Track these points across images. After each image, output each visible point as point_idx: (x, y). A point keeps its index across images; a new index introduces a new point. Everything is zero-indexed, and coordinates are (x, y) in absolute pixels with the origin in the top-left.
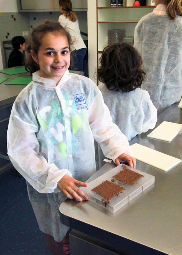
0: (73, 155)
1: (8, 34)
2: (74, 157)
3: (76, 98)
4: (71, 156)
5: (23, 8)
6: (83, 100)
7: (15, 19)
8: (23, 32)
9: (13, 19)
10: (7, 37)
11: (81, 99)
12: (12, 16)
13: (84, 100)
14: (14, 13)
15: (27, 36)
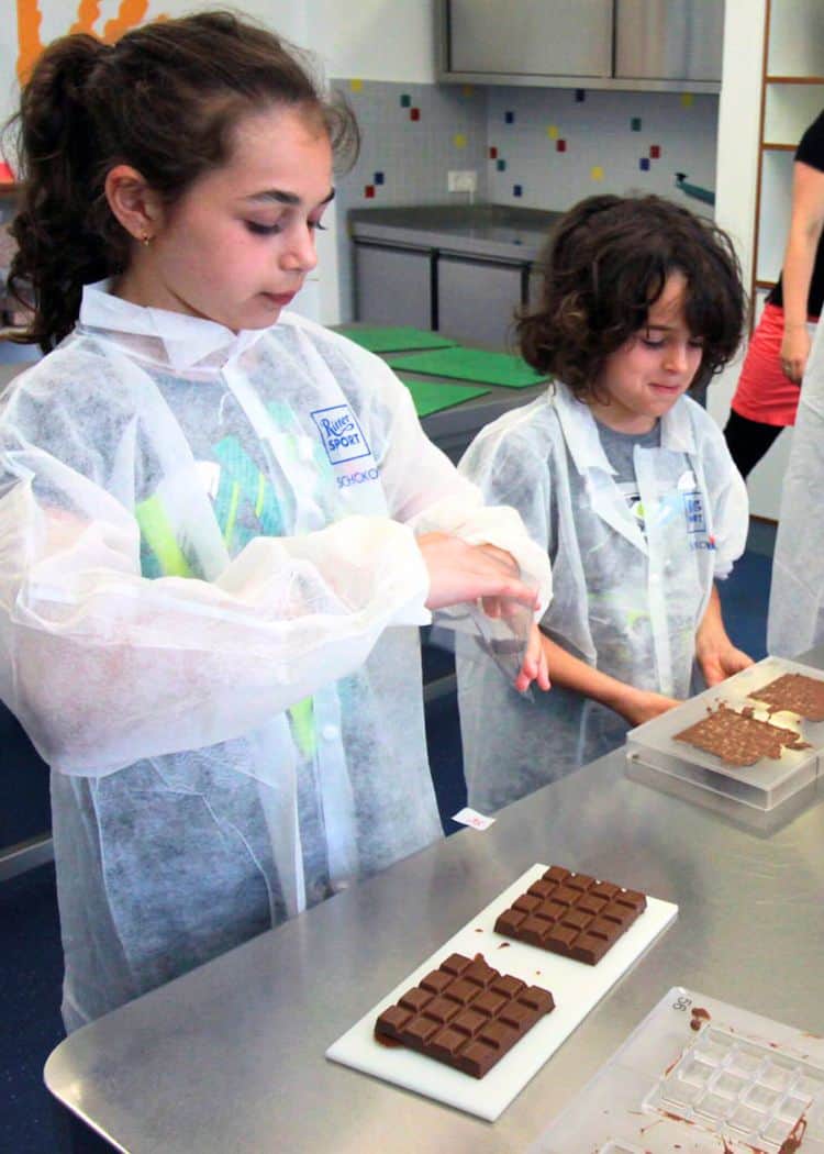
0: (344, 728)
1: (379, 178)
2: (349, 740)
3: (327, 428)
4: (333, 731)
5: (456, 65)
6: (356, 435)
7: (415, 115)
8: (452, 175)
9: (406, 112)
10: (370, 192)
11: (345, 435)
12: (405, 101)
13: (360, 437)
14: (415, 86)
15: (468, 192)
